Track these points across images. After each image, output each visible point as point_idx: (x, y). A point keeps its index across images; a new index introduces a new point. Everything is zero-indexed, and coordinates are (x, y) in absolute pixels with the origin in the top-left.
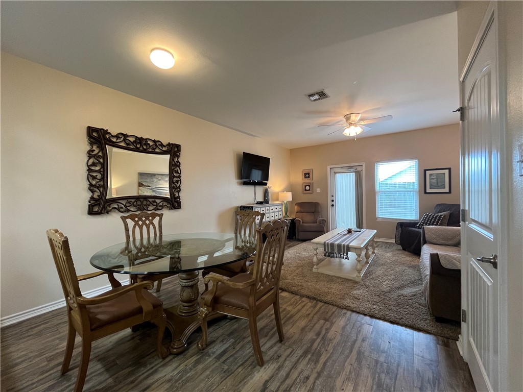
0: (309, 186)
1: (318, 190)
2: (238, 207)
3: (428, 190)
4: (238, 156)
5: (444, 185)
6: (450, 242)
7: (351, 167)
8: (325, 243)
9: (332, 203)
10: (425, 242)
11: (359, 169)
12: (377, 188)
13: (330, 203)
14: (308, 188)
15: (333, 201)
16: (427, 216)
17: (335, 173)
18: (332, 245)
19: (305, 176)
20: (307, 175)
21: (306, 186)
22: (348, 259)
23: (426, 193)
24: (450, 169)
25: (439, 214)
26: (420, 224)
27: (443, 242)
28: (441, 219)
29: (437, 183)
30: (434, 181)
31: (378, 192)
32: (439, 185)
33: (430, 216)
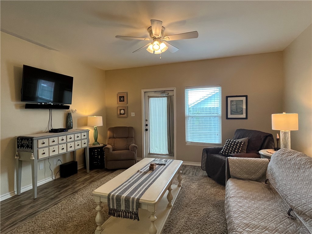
0: (124, 110)
1: (133, 114)
2: (15, 138)
3: (230, 116)
4: (16, 69)
5: (242, 111)
6: (253, 177)
7: (164, 92)
8: (109, 195)
9: (147, 127)
10: (229, 177)
11: (171, 94)
12: (187, 113)
13: (144, 128)
14: (122, 112)
15: (147, 125)
16: (229, 143)
17: (149, 97)
18: (118, 198)
19: (120, 99)
20: (121, 99)
21: (120, 110)
22: (138, 220)
23: (227, 118)
24: (246, 96)
25: (240, 140)
26: (223, 151)
27: (246, 176)
28: (242, 145)
29: (237, 109)
30: (234, 107)
31: (188, 117)
32: (238, 111)
33: (232, 142)
